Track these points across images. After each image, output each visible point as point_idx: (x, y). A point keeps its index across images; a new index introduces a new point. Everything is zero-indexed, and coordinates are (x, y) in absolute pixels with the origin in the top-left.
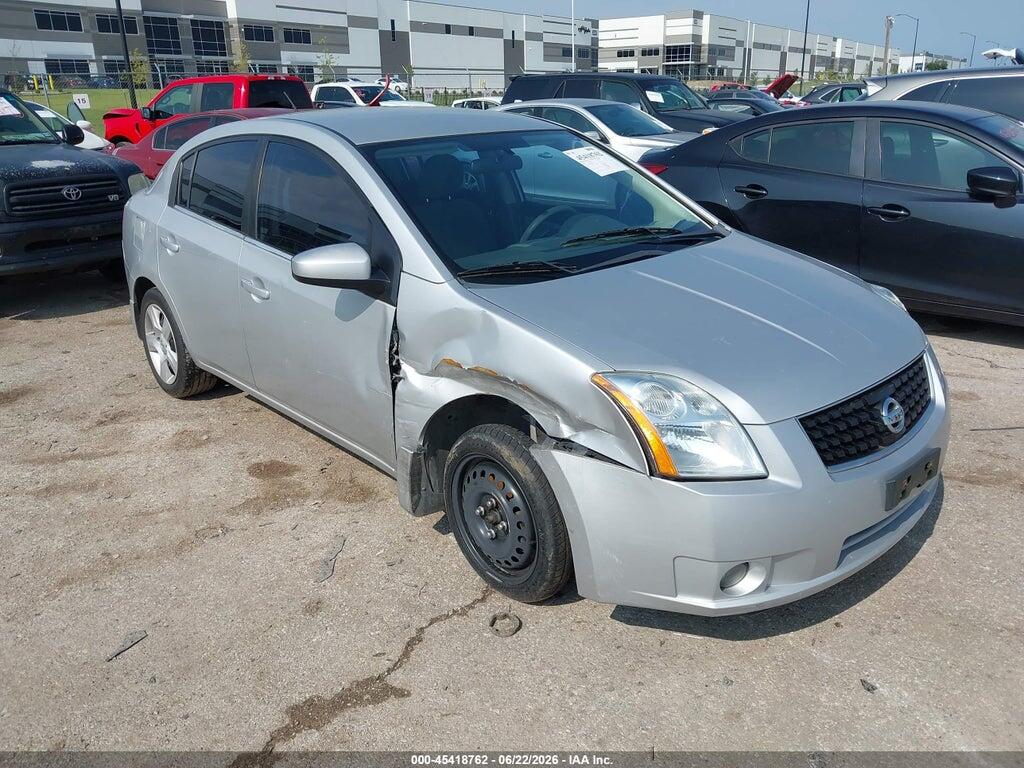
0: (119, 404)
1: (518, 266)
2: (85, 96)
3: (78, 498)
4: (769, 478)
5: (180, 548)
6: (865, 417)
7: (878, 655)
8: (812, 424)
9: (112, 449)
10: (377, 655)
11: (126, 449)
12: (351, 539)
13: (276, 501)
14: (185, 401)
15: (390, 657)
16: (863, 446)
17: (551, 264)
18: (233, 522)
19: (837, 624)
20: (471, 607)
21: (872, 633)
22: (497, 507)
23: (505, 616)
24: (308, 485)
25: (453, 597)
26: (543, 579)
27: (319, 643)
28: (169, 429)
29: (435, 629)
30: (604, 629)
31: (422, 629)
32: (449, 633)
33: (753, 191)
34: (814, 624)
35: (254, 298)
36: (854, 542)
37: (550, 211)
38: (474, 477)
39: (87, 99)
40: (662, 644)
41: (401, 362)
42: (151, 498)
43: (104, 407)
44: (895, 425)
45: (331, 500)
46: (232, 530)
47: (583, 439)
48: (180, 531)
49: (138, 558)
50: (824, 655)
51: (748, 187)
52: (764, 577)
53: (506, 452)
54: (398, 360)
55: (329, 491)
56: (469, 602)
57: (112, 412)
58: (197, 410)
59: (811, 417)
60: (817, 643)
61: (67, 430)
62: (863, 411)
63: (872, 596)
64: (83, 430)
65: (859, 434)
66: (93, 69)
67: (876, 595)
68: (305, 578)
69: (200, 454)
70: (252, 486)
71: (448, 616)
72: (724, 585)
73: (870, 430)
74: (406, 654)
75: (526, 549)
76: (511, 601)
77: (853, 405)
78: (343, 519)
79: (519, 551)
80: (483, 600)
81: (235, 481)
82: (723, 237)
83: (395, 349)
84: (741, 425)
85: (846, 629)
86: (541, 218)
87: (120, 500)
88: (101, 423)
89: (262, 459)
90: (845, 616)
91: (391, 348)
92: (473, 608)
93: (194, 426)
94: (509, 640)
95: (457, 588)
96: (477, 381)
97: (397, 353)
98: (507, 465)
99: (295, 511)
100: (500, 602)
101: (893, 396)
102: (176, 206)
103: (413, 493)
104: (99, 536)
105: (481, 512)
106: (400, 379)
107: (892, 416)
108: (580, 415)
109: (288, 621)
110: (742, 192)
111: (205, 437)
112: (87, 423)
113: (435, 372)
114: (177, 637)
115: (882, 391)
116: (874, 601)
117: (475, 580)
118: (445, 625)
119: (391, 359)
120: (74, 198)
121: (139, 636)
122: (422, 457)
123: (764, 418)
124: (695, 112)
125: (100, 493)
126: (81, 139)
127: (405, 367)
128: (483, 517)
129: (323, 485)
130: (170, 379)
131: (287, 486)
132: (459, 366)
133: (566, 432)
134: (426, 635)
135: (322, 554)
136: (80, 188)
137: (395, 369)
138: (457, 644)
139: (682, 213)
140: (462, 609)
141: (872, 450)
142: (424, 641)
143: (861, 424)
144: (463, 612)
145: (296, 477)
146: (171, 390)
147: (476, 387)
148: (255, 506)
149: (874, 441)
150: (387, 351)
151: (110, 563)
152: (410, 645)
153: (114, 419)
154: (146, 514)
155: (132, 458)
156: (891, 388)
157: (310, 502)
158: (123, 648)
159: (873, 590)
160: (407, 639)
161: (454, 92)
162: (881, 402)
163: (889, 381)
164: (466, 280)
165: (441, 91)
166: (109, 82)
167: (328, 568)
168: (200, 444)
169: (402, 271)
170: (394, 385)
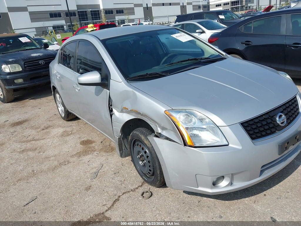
0: (49, 123)
1: (148, 74)
2: (60, 35)
3: (31, 154)
4: (229, 145)
5: (54, 169)
6: (269, 121)
7: (279, 207)
8: (246, 125)
9: (44, 137)
10: (103, 205)
11: (47, 137)
12: (105, 165)
13: (85, 153)
14: (67, 122)
15: (108, 206)
16: (269, 132)
17: (159, 73)
18: (71, 160)
19: (265, 195)
20: (137, 188)
21: (278, 198)
22: (143, 156)
23: (147, 192)
24: (96, 147)
25: (132, 185)
26: (158, 180)
27: (87, 200)
28: (61, 130)
29: (124, 196)
30: (180, 196)
31: (120, 196)
32: (128, 198)
33: (247, 43)
34: (256, 195)
35: (77, 90)
36: (265, 168)
37: (169, 55)
38: (136, 146)
39: (60, 36)
40: (199, 202)
41: (113, 108)
42: (50, 153)
43: (45, 125)
44: (282, 123)
45: (102, 152)
46: (71, 162)
47: (164, 133)
48: (56, 163)
49: (42, 172)
50: (258, 207)
51: (245, 42)
52: (230, 180)
53: (143, 137)
54: (112, 108)
55: (102, 149)
56: (137, 186)
57: (47, 126)
58: (70, 124)
59: (247, 122)
60: (256, 202)
61: (34, 132)
62: (269, 118)
63: (280, 184)
64: (38, 132)
65: (266, 127)
66: (65, 27)
67: (281, 183)
68: (88, 178)
69: (67, 138)
70: (80, 148)
71: (129, 192)
72: (214, 184)
73: (271, 125)
74: (113, 205)
75: (152, 170)
76: (151, 186)
77: (264, 117)
78: (104, 158)
79: (150, 170)
80: (141, 186)
81: (75, 146)
82: (226, 59)
83: (110, 104)
84: (218, 127)
85: (268, 197)
86: (166, 58)
87: (42, 153)
88: (43, 129)
89: (85, 139)
90: (268, 192)
91: (109, 104)
92: (138, 189)
93: (69, 129)
94: (147, 200)
95: (134, 182)
96: (134, 114)
97: (111, 106)
98: (144, 142)
99: (90, 156)
100: (147, 187)
101: (281, 112)
102: (60, 64)
103: (120, 150)
104: (33, 165)
105: (139, 157)
106: (113, 114)
107: (281, 119)
108: (162, 125)
109: (79, 193)
110: (244, 44)
111: (70, 133)
112: (39, 130)
113: (122, 111)
114: (45, 199)
115: (277, 111)
116: (280, 186)
117: (140, 179)
118: (127, 195)
119: (109, 108)
120: (43, 64)
121: (35, 198)
122: (121, 139)
123: (226, 124)
124: (235, 20)
125: (37, 151)
126: (48, 47)
127: (114, 110)
128: (139, 158)
129: (101, 147)
130: (63, 116)
131: (90, 148)
132: (127, 109)
133: (160, 131)
134: (121, 199)
135: (95, 170)
136: (44, 61)
137: (111, 111)
138: (130, 202)
139: (213, 52)
140: (134, 189)
141: (272, 133)
142: (120, 200)
143: (268, 124)
144: (134, 190)
145: (93, 145)
146: (64, 119)
147: (134, 116)
148: (79, 155)
149: (273, 130)
150: (108, 105)
151: (34, 174)
152: (115, 202)
153: (47, 128)
154: (47, 158)
155: (49, 140)
156: (281, 109)
157: (95, 153)
158: (29, 202)
159: (280, 182)
160: (114, 200)
161: (165, 23)
162: (276, 115)
163: (280, 107)
164: (130, 80)
165: (162, 23)
166: (69, 31)
167: (96, 175)
168: (69, 135)
169: (110, 79)
170: (111, 116)
